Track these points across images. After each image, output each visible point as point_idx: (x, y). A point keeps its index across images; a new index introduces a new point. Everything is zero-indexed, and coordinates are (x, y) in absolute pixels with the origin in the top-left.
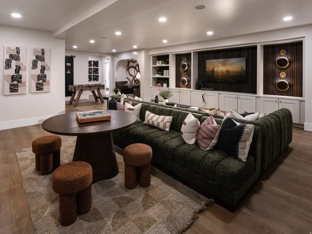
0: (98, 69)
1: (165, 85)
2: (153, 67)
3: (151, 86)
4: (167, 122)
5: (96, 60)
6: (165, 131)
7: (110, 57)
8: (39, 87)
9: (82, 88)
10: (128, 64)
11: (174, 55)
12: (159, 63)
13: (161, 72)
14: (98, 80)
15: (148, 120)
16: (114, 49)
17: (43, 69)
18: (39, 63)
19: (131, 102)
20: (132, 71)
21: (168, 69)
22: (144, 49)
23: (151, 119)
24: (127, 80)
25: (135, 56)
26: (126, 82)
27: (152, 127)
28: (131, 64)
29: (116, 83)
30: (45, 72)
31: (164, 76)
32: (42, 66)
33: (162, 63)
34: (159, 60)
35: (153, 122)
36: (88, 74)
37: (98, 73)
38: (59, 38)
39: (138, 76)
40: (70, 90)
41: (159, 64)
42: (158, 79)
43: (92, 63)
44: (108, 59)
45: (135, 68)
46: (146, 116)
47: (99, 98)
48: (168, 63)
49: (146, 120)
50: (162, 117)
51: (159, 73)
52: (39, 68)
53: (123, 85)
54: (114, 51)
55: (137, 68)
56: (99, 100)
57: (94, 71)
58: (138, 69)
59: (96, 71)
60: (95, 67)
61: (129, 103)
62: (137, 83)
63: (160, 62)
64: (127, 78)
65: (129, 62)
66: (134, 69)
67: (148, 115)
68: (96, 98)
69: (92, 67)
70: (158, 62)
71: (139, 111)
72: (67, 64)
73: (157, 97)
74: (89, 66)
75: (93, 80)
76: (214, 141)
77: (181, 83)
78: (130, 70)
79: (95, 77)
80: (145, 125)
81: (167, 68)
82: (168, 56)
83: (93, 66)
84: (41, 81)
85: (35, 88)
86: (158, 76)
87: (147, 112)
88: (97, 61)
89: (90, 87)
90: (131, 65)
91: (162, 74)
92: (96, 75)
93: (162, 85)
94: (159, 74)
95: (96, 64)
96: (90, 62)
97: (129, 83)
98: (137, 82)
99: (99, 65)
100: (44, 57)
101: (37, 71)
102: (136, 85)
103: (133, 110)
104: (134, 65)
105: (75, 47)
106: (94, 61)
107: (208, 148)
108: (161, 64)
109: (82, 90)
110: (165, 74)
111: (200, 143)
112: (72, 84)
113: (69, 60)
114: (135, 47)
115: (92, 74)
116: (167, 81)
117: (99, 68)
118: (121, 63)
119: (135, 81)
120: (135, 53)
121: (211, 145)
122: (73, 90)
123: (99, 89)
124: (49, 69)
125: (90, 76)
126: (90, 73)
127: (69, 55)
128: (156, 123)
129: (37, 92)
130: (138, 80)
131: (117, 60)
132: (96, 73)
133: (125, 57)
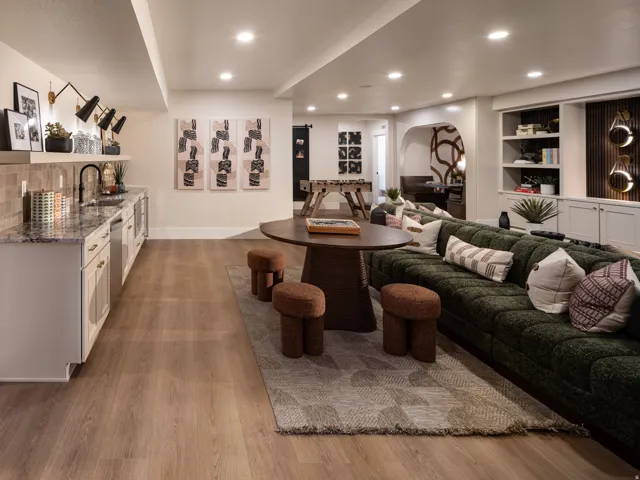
0: (359, 150)
1: (546, 189)
2: (505, 141)
3: (501, 190)
4: (498, 263)
5: (355, 130)
6: (492, 280)
7: (386, 123)
8: (254, 181)
9: (325, 186)
10: (435, 136)
11: (579, 105)
12: (523, 130)
13: (533, 155)
14: (360, 172)
15: (452, 255)
16: (394, 105)
17: (259, 151)
18: (254, 143)
19: (419, 216)
20: (445, 151)
21: (558, 147)
22: (476, 97)
23: (460, 251)
24: (430, 173)
25: (453, 115)
26: (431, 178)
27: (460, 268)
28: (442, 135)
29: (403, 179)
30: (263, 157)
31: (545, 164)
32: (257, 147)
33: (535, 130)
34: (524, 123)
35: (462, 259)
36: (336, 160)
37: (360, 158)
38: (283, 99)
39: (462, 165)
40: (302, 189)
41: (526, 132)
42: (524, 171)
43: (348, 137)
44: (383, 127)
45: (453, 144)
46: (448, 245)
47: (360, 208)
48: (556, 128)
49: (448, 253)
50: (486, 251)
51: (527, 155)
52: (254, 150)
53: (420, 184)
54: (395, 108)
55: (458, 143)
56: (360, 212)
57: (351, 154)
58: (461, 148)
59: (356, 152)
60: (353, 145)
61: (415, 219)
62: (459, 182)
63: (531, 126)
64: (432, 169)
65: (436, 130)
66: (450, 147)
67: (453, 244)
68: (354, 208)
69: (347, 146)
70: (520, 127)
71: (435, 235)
72: (298, 141)
73: (504, 214)
74: (340, 143)
75: (350, 172)
76: (617, 317)
77: (608, 187)
78: (439, 149)
79: (352, 165)
80: (446, 263)
81: (554, 143)
82: (556, 109)
83: (350, 143)
84: (256, 171)
85: (249, 182)
86: (521, 163)
87: (453, 239)
88: (358, 133)
89: (341, 184)
90: (441, 138)
91: (538, 160)
92: (357, 161)
93: (537, 189)
94: (526, 159)
95: (356, 138)
96: (342, 136)
97: (437, 180)
98: (459, 178)
99: (362, 140)
100: (260, 133)
101: (251, 156)
102: (457, 185)
103: (420, 231)
104: (451, 137)
105: (311, 109)
106: (351, 133)
107: (594, 328)
108: (531, 132)
109: (324, 190)
110: (544, 159)
111: (575, 314)
112: (307, 178)
113: (301, 133)
114: (447, 95)
115: (348, 160)
116: (553, 177)
117: (362, 146)
118: (415, 133)
119: (454, 176)
120: (452, 109)
121: (602, 323)
122: (308, 190)
123: (359, 190)
124: (269, 152)
125: (341, 165)
126: (341, 156)
127: (301, 123)
128: (468, 263)
129: (251, 187)
130: (462, 174)
131: (404, 127)
132: (356, 158)
133: (425, 120)
